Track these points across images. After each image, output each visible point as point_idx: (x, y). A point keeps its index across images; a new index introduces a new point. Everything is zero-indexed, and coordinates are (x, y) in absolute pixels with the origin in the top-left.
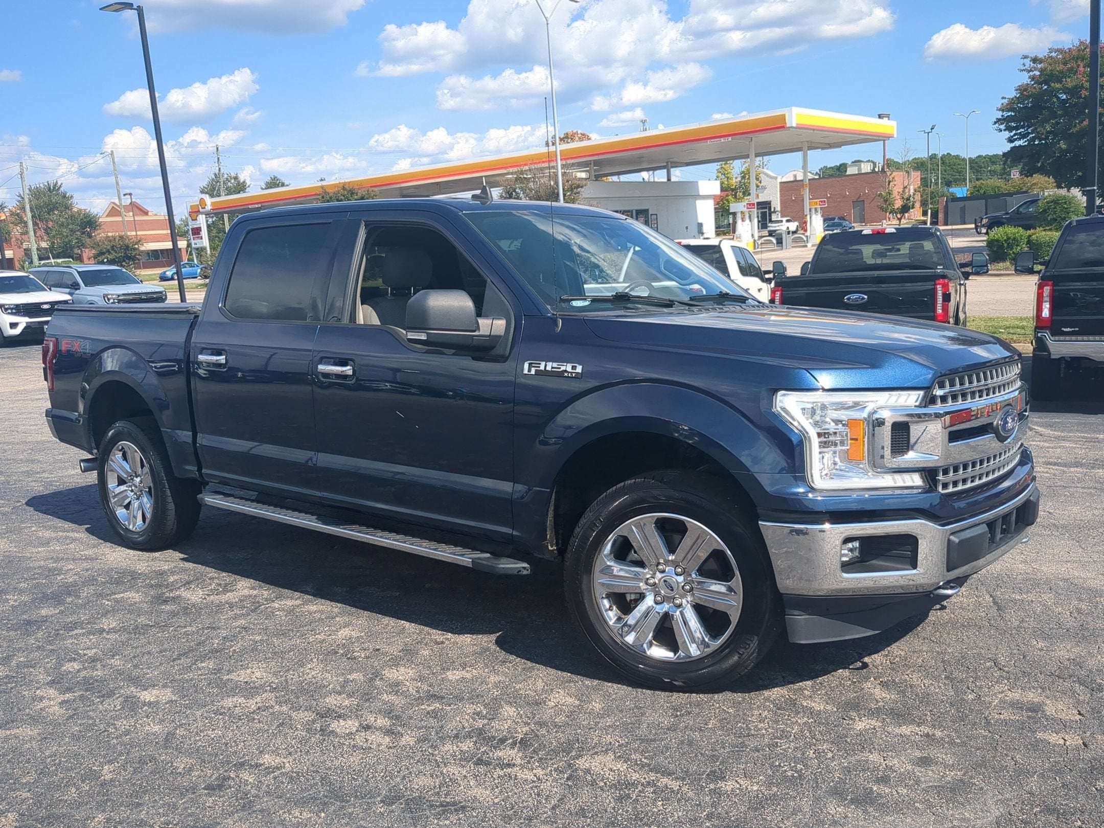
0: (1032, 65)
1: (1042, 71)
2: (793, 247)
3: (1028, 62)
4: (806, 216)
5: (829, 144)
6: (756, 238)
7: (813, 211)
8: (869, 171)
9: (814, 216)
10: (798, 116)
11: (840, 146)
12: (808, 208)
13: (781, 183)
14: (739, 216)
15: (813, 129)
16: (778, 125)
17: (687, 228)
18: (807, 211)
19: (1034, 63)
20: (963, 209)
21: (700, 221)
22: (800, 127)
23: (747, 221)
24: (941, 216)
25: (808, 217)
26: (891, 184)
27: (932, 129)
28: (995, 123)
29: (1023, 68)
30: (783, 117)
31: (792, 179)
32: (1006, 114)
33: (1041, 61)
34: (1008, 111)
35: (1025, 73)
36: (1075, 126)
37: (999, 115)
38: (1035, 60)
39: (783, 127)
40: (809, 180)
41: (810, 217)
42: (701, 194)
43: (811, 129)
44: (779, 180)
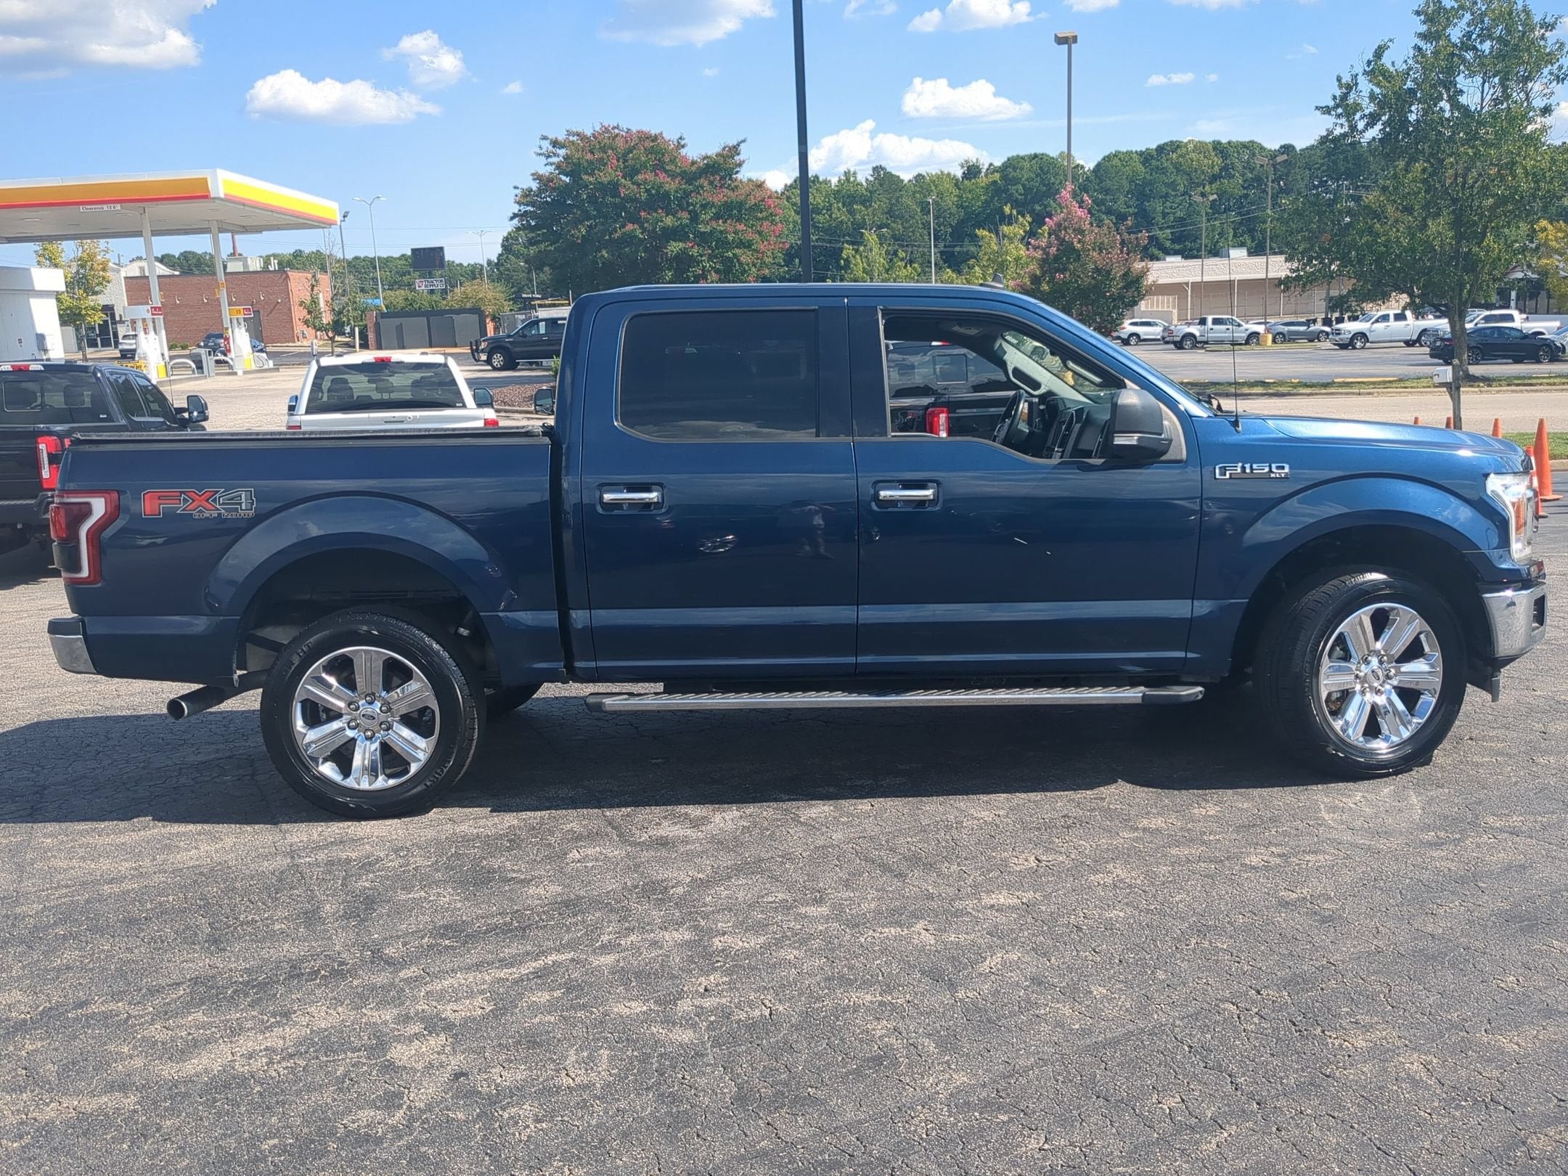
0: (550, 148)
1: (566, 158)
2: (217, 374)
3: (546, 145)
4: (227, 329)
5: (244, 227)
6: (167, 358)
7: (235, 322)
8: (259, 269)
9: (237, 330)
10: (225, 183)
11: (261, 232)
12: (229, 317)
13: (126, 278)
14: (140, 325)
15: (243, 203)
16: (198, 193)
17: (20, 341)
18: (227, 323)
19: (554, 147)
20: (400, 329)
21: (39, 331)
22: (229, 200)
23: (152, 333)
24: (371, 336)
25: (230, 330)
26: (315, 289)
27: (344, 217)
28: (512, 219)
29: (539, 151)
30: (204, 182)
31: (138, 274)
32: (523, 208)
33: (562, 146)
34: (527, 205)
35: (543, 158)
36: (616, 232)
37: (516, 208)
38: (555, 143)
39: (206, 197)
40: (159, 277)
41: (232, 332)
42: (37, 288)
43: (238, 203)
44: (123, 274)
